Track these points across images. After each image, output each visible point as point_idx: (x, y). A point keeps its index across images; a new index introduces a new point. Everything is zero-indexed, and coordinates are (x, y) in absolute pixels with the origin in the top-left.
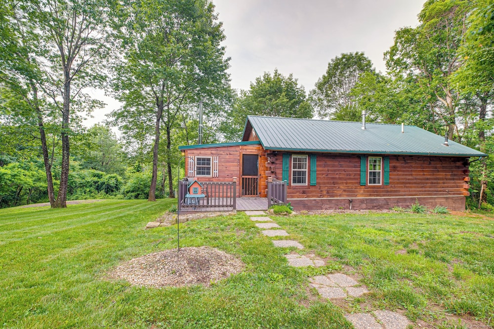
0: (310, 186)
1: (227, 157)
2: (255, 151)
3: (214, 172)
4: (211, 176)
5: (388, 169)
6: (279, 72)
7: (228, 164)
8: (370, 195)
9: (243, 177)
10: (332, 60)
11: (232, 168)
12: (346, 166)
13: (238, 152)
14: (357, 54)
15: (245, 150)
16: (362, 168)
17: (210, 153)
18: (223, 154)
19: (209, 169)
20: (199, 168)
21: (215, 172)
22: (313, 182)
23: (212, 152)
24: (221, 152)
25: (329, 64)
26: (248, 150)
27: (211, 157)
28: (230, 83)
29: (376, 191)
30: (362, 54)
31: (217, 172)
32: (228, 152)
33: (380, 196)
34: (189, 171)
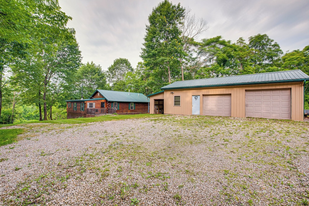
0: (118, 110)
1: (97, 103)
2: (104, 101)
4: (93, 108)
5: (135, 106)
12: (125, 105)
13: (100, 101)
14: (125, 59)
16: (129, 105)
22: (119, 109)
23: (93, 101)
25: (114, 61)
26: (102, 101)
27: (93, 103)
29: (132, 111)
30: (127, 60)
31: (95, 107)
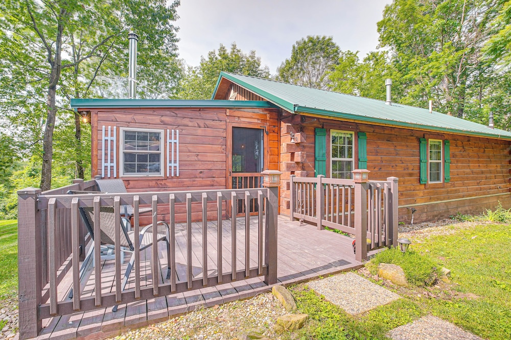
1: (199, 131)
2: (256, 121)
3: (168, 165)
4: (162, 174)
5: (447, 158)
6: (238, 48)
7: (201, 148)
8: (430, 199)
9: (235, 175)
10: (297, 43)
11: (210, 156)
12: (402, 156)
13: (223, 123)
14: (324, 38)
15: (237, 119)
16: (422, 158)
17: (158, 121)
18: (190, 124)
19: (155, 158)
20: (129, 157)
21: (173, 165)
23: (164, 118)
24: (186, 121)
26: (243, 119)
27: (162, 131)
28: (176, 44)
29: (436, 192)
30: (330, 39)
31: (177, 165)
32: (201, 123)
33: (441, 200)
34: (103, 164)
